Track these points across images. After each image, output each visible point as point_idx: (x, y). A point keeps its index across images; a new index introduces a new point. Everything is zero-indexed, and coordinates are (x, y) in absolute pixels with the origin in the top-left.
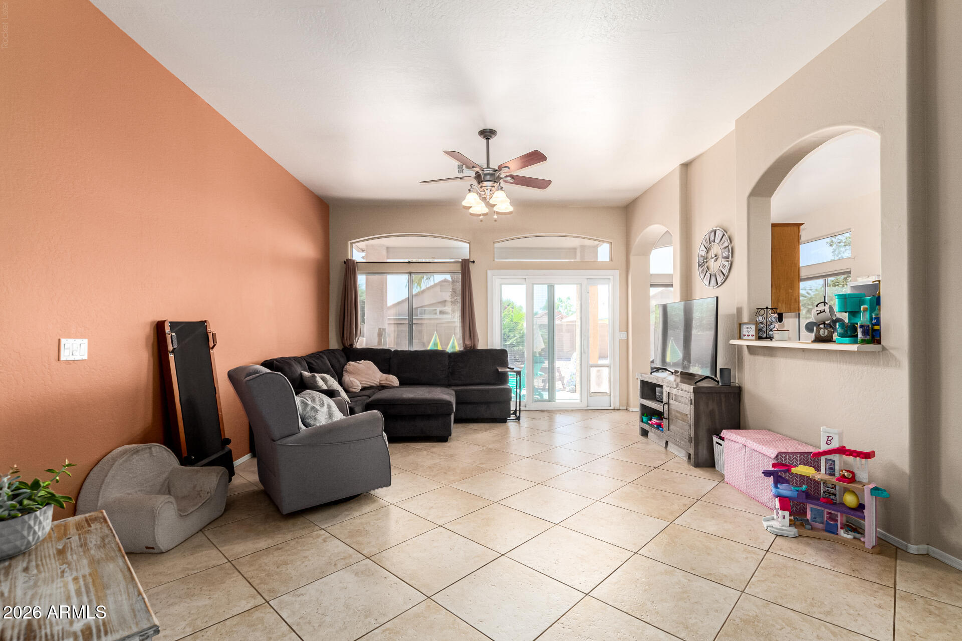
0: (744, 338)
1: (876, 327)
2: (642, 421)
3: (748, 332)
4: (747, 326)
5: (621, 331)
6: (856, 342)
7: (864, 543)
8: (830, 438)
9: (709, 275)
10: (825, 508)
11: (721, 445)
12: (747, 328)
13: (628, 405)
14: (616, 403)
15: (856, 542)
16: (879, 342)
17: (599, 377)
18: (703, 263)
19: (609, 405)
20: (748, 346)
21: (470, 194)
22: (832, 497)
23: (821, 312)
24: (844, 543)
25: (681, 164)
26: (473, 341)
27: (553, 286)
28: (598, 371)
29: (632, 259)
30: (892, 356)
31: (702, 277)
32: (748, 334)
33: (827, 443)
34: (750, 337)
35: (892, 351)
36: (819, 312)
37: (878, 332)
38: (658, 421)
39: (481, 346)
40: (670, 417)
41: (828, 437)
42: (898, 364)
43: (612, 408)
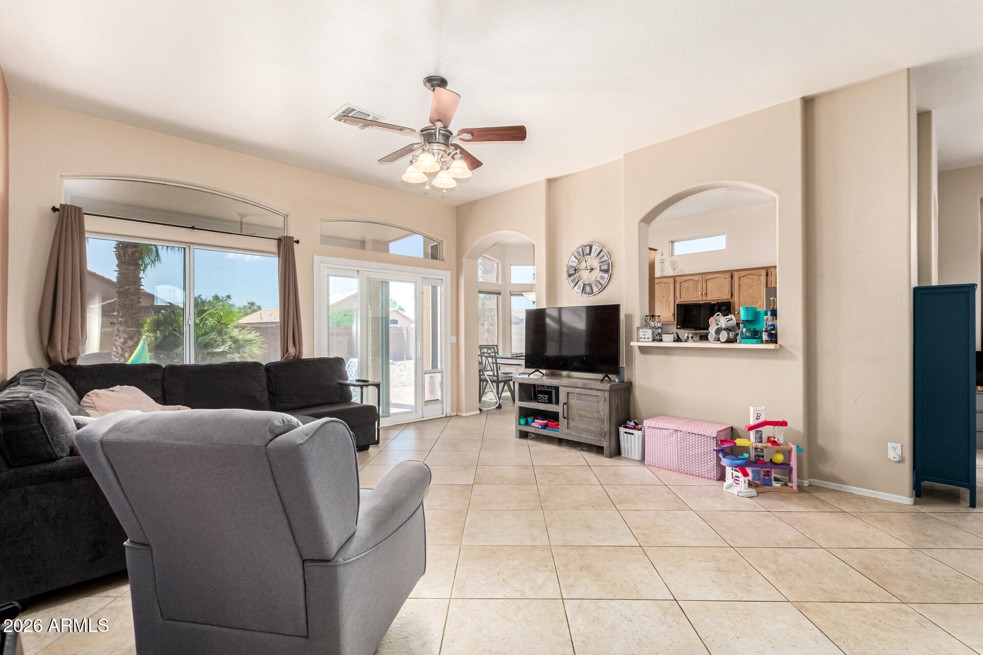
0: (641, 340)
1: (773, 332)
2: (520, 424)
3: (644, 335)
4: (643, 330)
5: (452, 334)
6: (762, 342)
7: (792, 487)
8: (759, 415)
9: (582, 285)
10: (762, 468)
11: (633, 434)
12: (643, 332)
13: (458, 410)
14: (448, 411)
15: (785, 488)
16: (776, 342)
17: (432, 383)
18: (573, 273)
19: (441, 412)
20: (639, 347)
21: (424, 154)
22: (761, 458)
23: (730, 320)
24: (777, 491)
25: (547, 179)
26: (298, 349)
27: (388, 282)
28: (431, 378)
29: (464, 260)
30: (788, 351)
31: (572, 286)
32: (644, 337)
33: (757, 419)
34: (646, 340)
35: (788, 348)
36: (728, 320)
37: (776, 336)
38: (544, 422)
39: (306, 355)
40: (570, 416)
41: (758, 414)
42: (793, 357)
43: (444, 415)
